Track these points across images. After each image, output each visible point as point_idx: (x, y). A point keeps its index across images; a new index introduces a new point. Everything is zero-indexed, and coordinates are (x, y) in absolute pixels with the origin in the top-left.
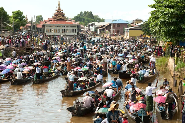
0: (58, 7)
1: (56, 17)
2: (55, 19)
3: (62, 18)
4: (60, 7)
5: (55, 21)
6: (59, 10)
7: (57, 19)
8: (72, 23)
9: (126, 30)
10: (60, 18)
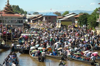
0: (7, 3)
1: (6, 10)
2: (6, 12)
3: (11, 11)
4: (9, 2)
5: (6, 14)
6: (8, 5)
7: (7, 12)
8: (19, 16)
9: (58, 21)
10: (10, 11)
